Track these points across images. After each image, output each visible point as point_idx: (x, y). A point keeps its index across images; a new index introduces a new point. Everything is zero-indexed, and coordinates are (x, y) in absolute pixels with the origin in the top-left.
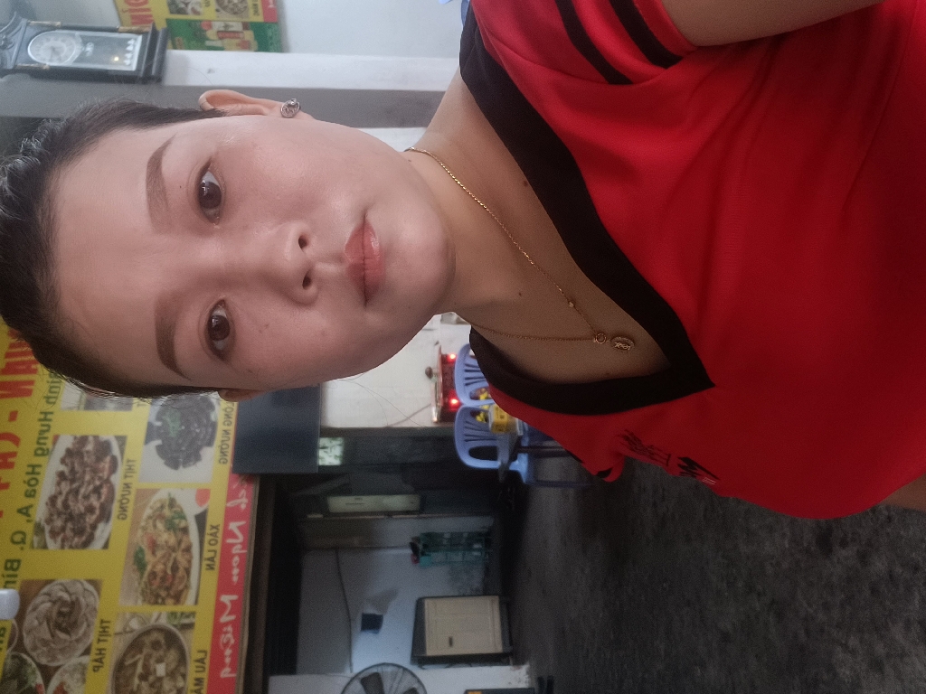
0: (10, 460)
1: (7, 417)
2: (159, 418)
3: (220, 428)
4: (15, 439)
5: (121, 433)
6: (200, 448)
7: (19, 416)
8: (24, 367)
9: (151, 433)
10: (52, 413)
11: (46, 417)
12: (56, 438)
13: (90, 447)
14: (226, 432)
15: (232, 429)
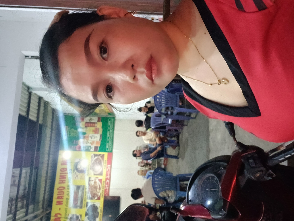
0: (60, 219)
1: (59, 209)
2: (88, 210)
3: (100, 213)
4: (60, 214)
5: (81, 214)
6: (96, 218)
7: (61, 209)
8: (60, 197)
9: (86, 214)
10: (67, 209)
11: (66, 210)
12: (68, 215)
13: (75, 217)
14: (101, 215)
15: (102, 214)
